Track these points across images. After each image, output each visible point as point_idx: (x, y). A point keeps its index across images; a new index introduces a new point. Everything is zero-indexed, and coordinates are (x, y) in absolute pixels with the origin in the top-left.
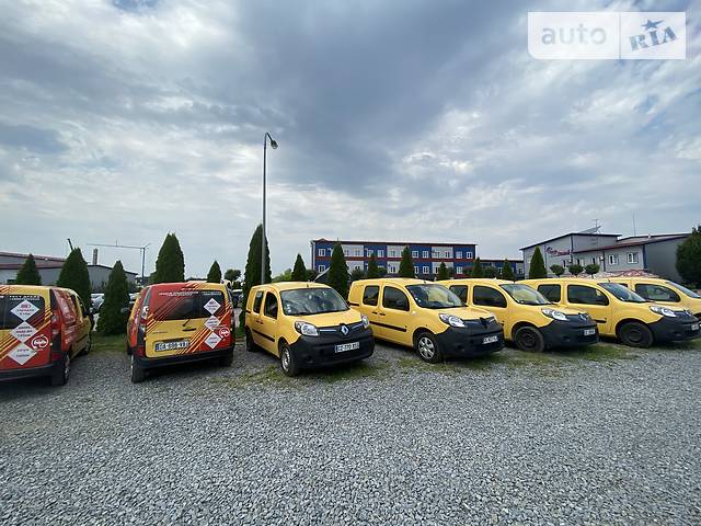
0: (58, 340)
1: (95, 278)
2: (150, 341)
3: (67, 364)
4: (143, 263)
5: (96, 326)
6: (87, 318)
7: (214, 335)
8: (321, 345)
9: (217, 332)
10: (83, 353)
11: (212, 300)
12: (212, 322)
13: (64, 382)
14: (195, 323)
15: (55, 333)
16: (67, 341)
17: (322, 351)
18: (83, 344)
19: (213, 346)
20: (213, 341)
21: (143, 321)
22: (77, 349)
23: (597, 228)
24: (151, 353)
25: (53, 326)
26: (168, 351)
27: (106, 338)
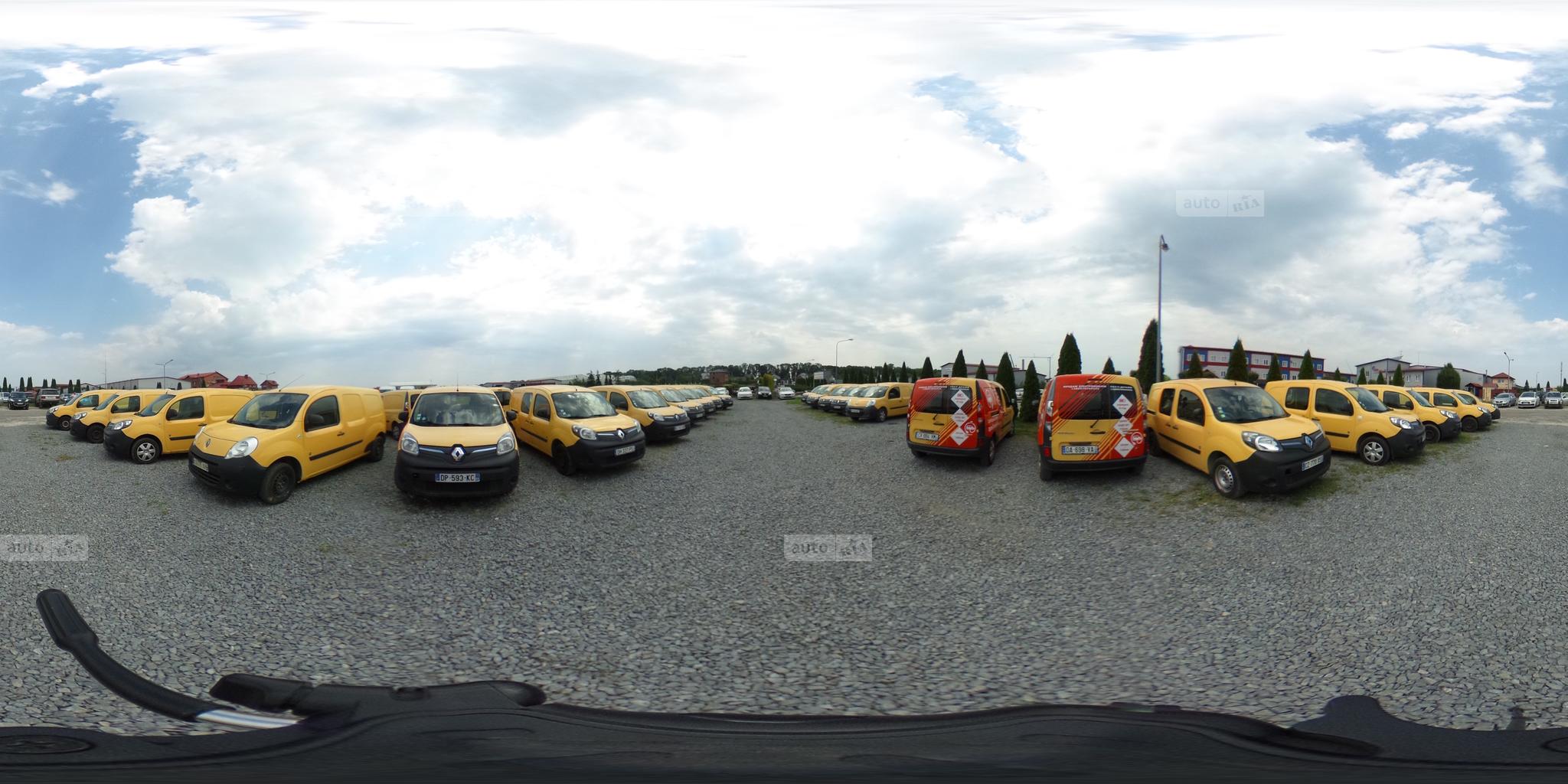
0: (982, 427)
1: (1019, 379)
2: (1056, 440)
3: (991, 448)
4: (1048, 367)
5: (1019, 413)
6: (1011, 408)
7: (1124, 441)
8: (1287, 464)
9: (1128, 437)
10: (1009, 435)
11: (1122, 397)
12: (1123, 425)
13: (989, 463)
14: (1104, 424)
15: (980, 421)
16: (990, 429)
17: (1288, 471)
18: (1008, 428)
19: (1124, 454)
20: (1124, 448)
21: (1048, 418)
22: (1001, 434)
23: (1401, 357)
24: (1057, 455)
25: (979, 415)
26: (1075, 455)
27: (1025, 425)
